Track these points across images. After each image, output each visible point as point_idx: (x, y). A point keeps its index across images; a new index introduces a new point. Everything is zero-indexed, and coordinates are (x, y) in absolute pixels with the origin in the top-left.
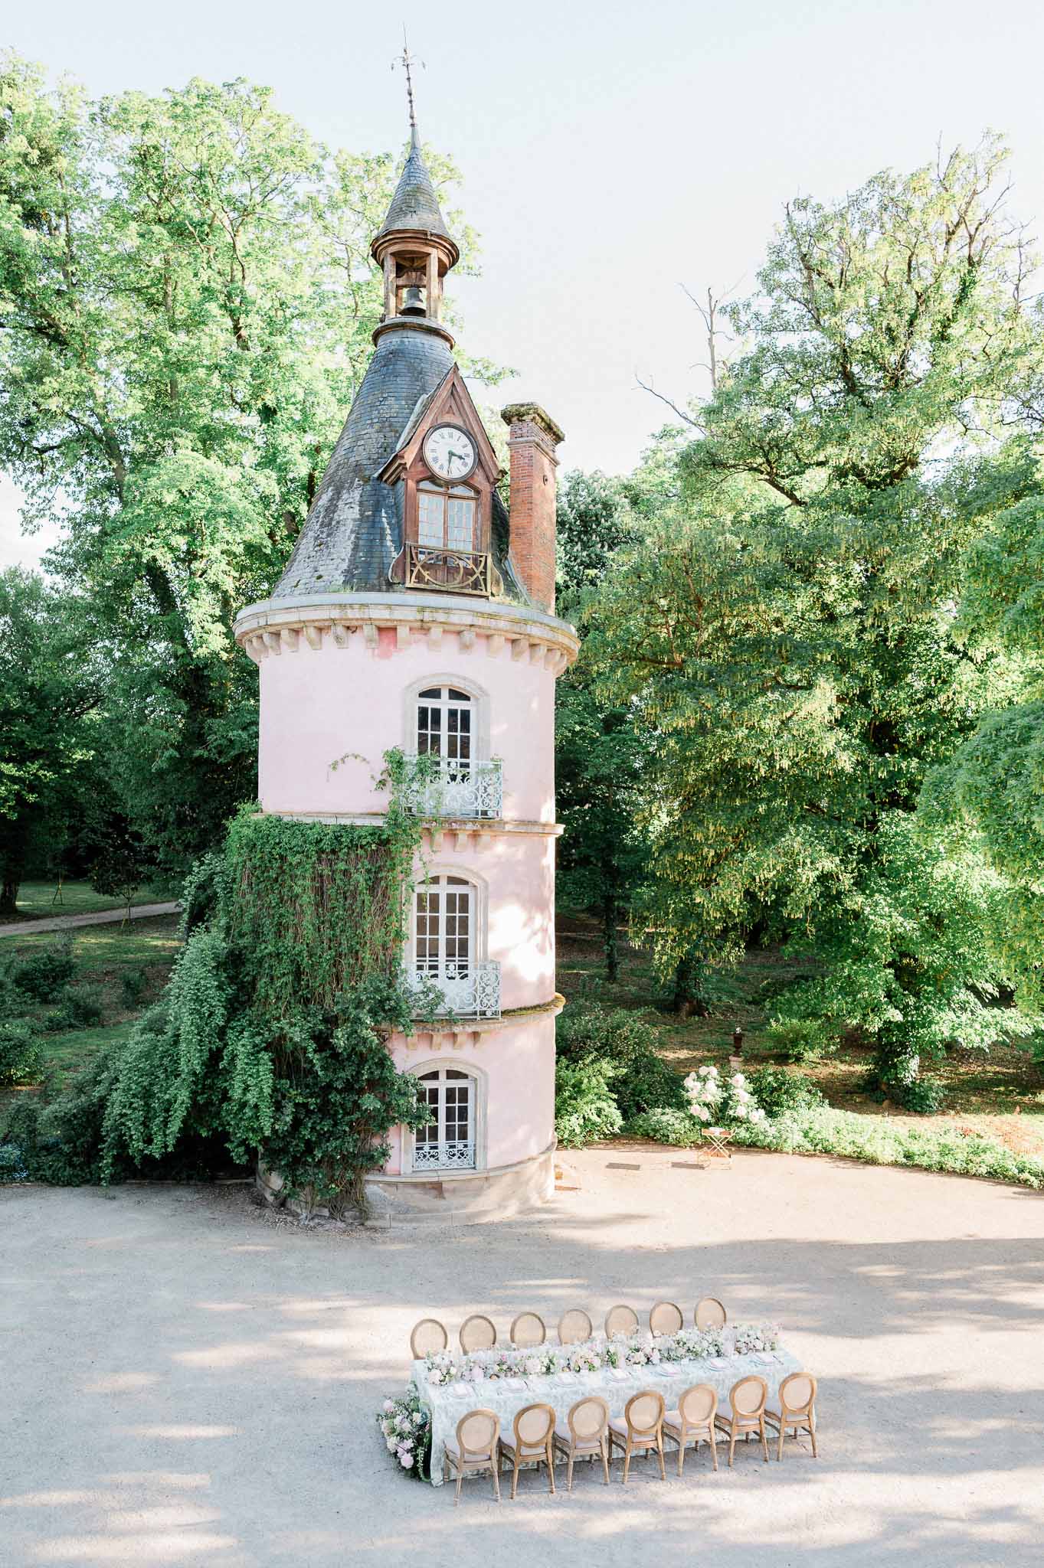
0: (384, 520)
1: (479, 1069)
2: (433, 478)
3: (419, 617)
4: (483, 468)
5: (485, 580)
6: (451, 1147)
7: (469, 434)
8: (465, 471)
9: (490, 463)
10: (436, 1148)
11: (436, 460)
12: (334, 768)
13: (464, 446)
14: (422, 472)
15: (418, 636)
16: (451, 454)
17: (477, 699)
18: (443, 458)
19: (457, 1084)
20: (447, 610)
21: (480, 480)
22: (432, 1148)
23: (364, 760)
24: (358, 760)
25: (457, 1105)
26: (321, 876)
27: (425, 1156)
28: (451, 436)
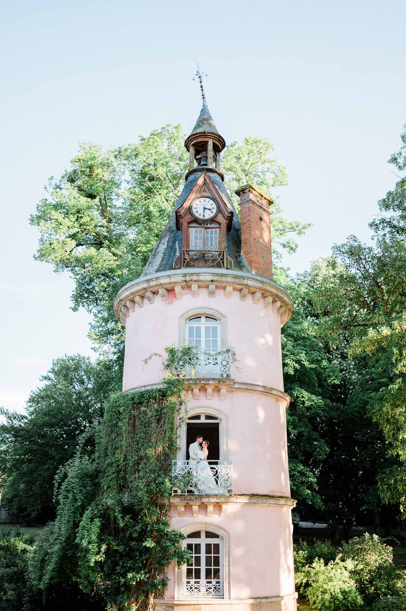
0: (177, 245)
1: (224, 530)
2: (196, 221)
3: (183, 279)
4: (221, 212)
5: (223, 262)
6: (208, 582)
7: (213, 199)
8: (212, 215)
9: (224, 210)
10: (198, 582)
11: (197, 212)
12: (146, 362)
13: (212, 204)
14: (190, 218)
15: (186, 291)
16: (205, 208)
17: (220, 320)
18: (201, 211)
19: (213, 541)
20: (198, 274)
21: (220, 218)
22: (196, 582)
23: (160, 355)
24: (157, 355)
25: (212, 555)
26: (134, 417)
27: (191, 588)
28: (205, 201)
